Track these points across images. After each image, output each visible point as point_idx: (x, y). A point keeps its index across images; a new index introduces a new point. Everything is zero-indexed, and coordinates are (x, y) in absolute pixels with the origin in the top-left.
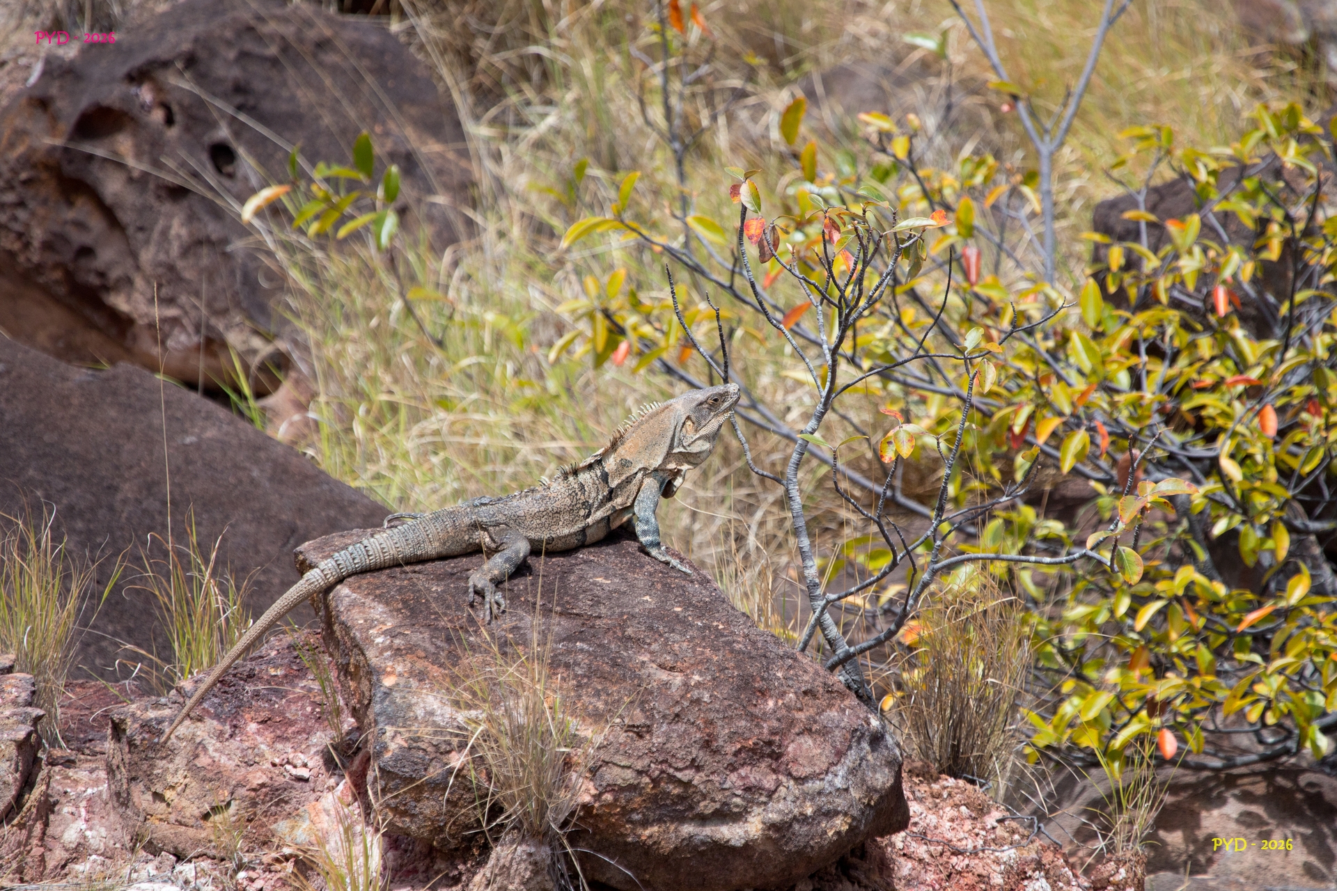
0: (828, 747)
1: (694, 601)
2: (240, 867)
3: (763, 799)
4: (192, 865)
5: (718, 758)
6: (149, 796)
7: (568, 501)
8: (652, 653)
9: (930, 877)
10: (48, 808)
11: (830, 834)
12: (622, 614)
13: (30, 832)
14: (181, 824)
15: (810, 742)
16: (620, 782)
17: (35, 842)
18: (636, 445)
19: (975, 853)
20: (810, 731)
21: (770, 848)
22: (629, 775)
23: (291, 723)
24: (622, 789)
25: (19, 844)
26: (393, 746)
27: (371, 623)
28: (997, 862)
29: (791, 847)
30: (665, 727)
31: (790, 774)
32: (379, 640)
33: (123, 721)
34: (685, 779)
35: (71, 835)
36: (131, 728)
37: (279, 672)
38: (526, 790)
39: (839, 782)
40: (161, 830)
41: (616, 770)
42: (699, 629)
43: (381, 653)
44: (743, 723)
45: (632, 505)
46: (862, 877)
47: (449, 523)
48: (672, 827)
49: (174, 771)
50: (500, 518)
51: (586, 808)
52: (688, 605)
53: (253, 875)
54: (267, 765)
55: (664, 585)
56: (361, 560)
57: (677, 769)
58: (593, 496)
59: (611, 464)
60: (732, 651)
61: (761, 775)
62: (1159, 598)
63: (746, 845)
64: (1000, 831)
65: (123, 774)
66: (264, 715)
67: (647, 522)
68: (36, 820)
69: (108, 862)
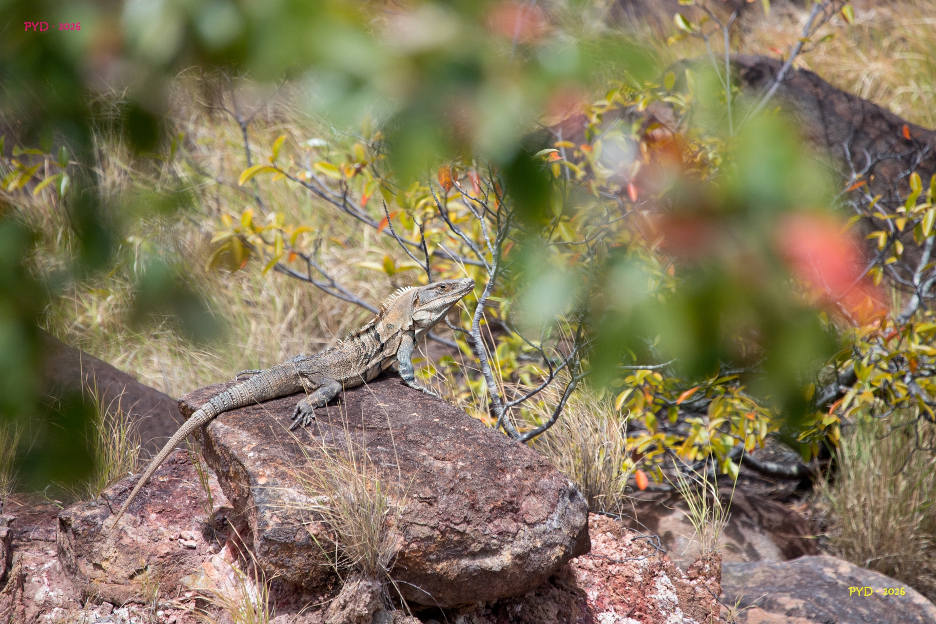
0: (546, 502)
1: (446, 413)
2: (158, 608)
3: (510, 539)
4: (125, 609)
5: (480, 515)
6: (91, 567)
7: (356, 354)
8: (428, 450)
9: (597, 580)
10: (22, 579)
11: (553, 558)
12: (402, 426)
13: (14, 596)
14: (115, 583)
15: (535, 500)
16: (421, 535)
17: (17, 602)
18: (396, 315)
19: (621, 562)
20: (534, 492)
21: (517, 571)
22: (427, 531)
23: (178, 512)
24: (422, 540)
25: (9, 604)
26: (271, 523)
27: (242, 444)
28: (637, 567)
29: (530, 569)
30: (445, 498)
31: (525, 522)
32: (251, 454)
33: (69, 519)
34: (461, 530)
35: (40, 596)
36: (75, 523)
37: (166, 479)
38: (363, 545)
39: (555, 525)
40: (102, 589)
41: (418, 528)
42: (453, 431)
43: (254, 463)
44: (493, 491)
45: (396, 355)
46: (563, 584)
47: (282, 374)
48: (455, 562)
49: (107, 549)
50: (316, 369)
51: (401, 553)
52: (442, 417)
53: (168, 612)
54: (167, 541)
55: (423, 405)
56: (228, 402)
57: (456, 524)
58: (371, 350)
59: (380, 328)
60: (479, 445)
61: (507, 524)
62: (628, 388)
63: (503, 570)
64: (635, 547)
65: (71, 554)
66: (160, 508)
67: (406, 365)
68: (17, 588)
69: (66, 611)
